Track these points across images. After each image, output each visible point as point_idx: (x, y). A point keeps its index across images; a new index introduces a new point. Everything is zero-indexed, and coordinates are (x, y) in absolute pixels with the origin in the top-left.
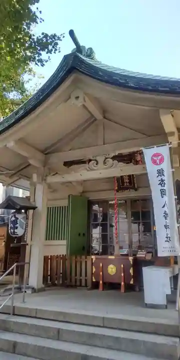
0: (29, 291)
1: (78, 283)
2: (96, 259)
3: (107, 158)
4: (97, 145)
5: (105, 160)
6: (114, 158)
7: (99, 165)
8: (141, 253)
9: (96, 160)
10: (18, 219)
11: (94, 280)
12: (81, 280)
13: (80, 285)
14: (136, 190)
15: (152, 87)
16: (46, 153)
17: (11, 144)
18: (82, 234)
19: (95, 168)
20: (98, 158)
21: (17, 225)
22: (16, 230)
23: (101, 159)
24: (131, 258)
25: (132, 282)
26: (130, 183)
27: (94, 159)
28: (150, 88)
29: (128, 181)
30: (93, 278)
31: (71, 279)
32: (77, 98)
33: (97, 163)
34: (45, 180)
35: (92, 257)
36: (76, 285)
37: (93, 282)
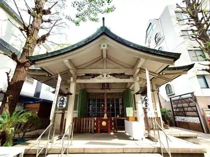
0: (66, 138)
1: (87, 131)
2: (97, 119)
3: (107, 75)
4: (103, 68)
5: (107, 76)
6: (111, 75)
9: (102, 75)
10: (65, 99)
12: (88, 129)
13: (88, 132)
14: (109, 89)
16: (77, 68)
17: (66, 61)
19: (102, 78)
22: (63, 105)
23: (105, 75)
25: (113, 129)
26: (107, 86)
30: (95, 128)
31: (83, 129)
32: (104, 46)
33: (103, 76)
34: (76, 81)
35: (95, 118)
36: (85, 132)
37: (94, 130)
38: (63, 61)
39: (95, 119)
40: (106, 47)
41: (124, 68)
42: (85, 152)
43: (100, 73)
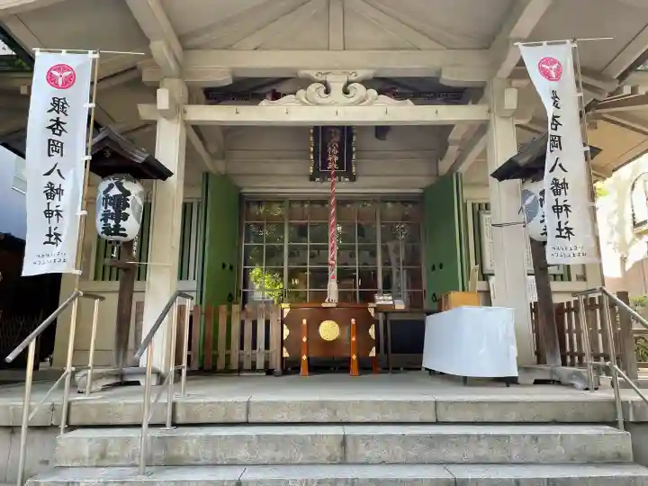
1: (247, 365)
2: (292, 309)
3: (349, 83)
4: (328, 49)
5: (345, 88)
7: (332, 94)
10: (128, 193)
11: (286, 354)
18: (228, 267)
19: (320, 100)
20: (329, 78)
22: (122, 223)
23: (337, 88)
24: (372, 306)
25: (373, 353)
27: (320, 78)
29: (336, 159)
30: (284, 349)
31: (228, 356)
33: (327, 92)
35: (283, 305)
36: (240, 370)
37: (282, 358)
39: (287, 311)
41: (438, 46)
42: (251, 420)
43: (313, 74)
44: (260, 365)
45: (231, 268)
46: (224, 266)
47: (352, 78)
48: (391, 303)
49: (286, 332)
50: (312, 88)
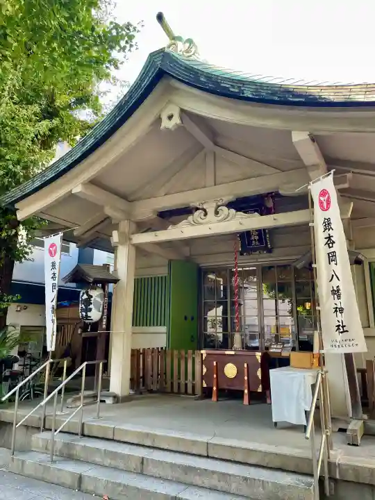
0: (109, 401)
1: (183, 390)
2: (208, 354)
3: (219, 206)
4: (205, 187)
5: (217, 210)
6: (230, 205)
7: (208, 216)
8: (275, 346)
10: (92, 297)
11: (205, 385)
12: (186, 385)
13: (186, 393)
14: (270, 251)
15: (279, 97)
16: (130, 199)
17: (77, 189)
18: (189, 318)
19: (201, 221)
21: (91, 306)
22: (89, 314)
23: (211, 211)
24: (258, 355)
25: (260, 390)
26: (260, 240)
27: (201, 207)
28: (276, 98)
29: (257, 238)
30: (204, 382)
31: (172, 383)
32: (170, 117)
34: (130, 239)
35: (203, 352)
36: (179, 393)
37: (203, 388)
38: (71, 191)
39: (204, 356)
40: (176, 120)
43: (197, 204)
44: (190, 390)
45: (193, 319)
46: (186, 318)
47: (219, 204)
48: (279, 351)
49: (205, 370)
50: (197, 213)
